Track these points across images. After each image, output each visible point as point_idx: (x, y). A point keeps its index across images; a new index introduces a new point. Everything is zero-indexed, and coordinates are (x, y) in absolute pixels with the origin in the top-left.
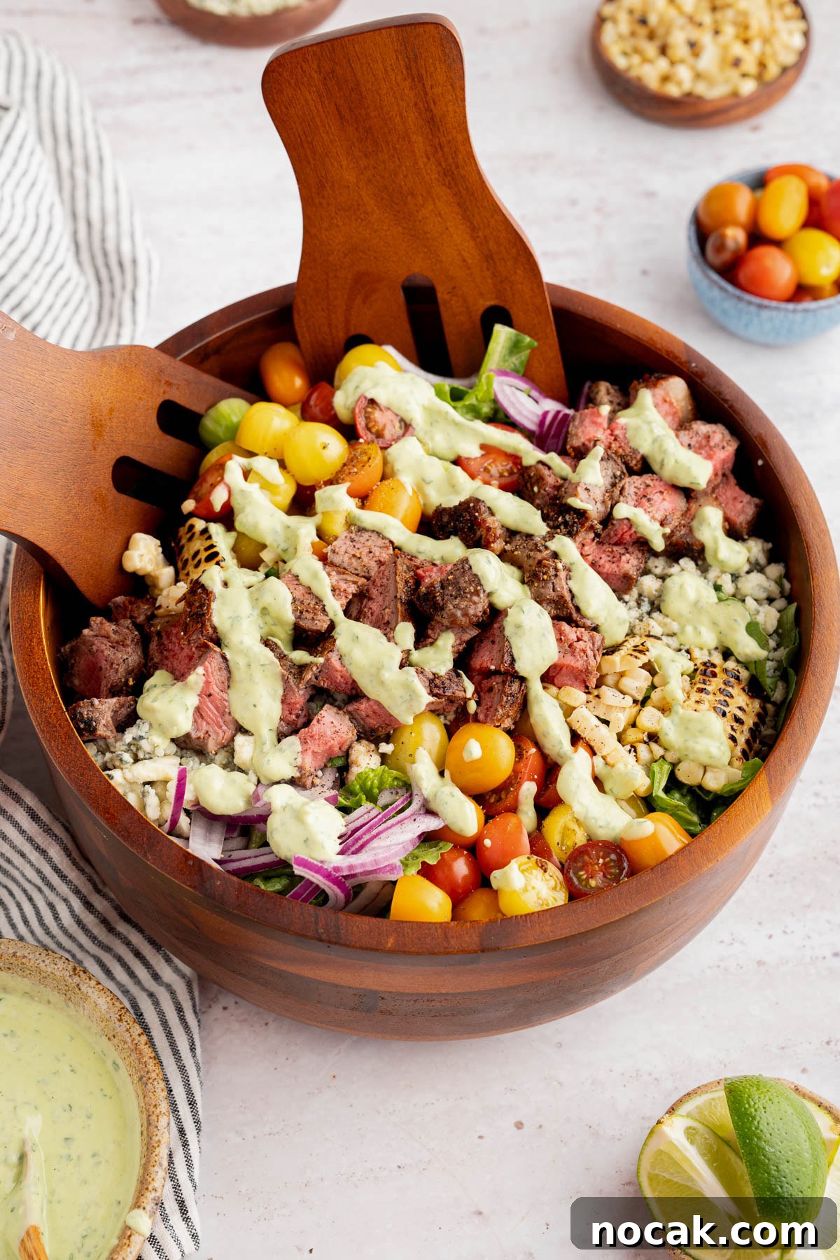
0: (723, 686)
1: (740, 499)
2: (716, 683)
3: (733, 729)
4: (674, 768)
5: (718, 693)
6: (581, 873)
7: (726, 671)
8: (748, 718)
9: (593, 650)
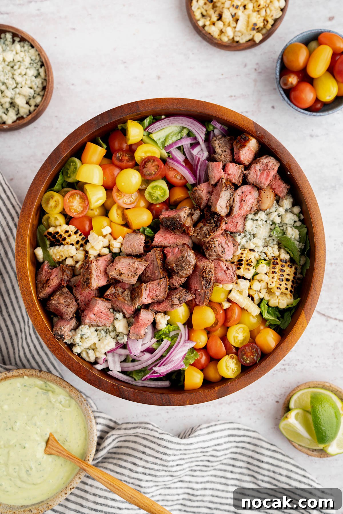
0: (281, 268)
1: (281, 186)
2: (278, 267)
3: (286, 284)
4: (268, 302)
5: (279, 271)
6: (244, 357)
7: (281, 260)
8: (291, 278)
9: (233, 273)
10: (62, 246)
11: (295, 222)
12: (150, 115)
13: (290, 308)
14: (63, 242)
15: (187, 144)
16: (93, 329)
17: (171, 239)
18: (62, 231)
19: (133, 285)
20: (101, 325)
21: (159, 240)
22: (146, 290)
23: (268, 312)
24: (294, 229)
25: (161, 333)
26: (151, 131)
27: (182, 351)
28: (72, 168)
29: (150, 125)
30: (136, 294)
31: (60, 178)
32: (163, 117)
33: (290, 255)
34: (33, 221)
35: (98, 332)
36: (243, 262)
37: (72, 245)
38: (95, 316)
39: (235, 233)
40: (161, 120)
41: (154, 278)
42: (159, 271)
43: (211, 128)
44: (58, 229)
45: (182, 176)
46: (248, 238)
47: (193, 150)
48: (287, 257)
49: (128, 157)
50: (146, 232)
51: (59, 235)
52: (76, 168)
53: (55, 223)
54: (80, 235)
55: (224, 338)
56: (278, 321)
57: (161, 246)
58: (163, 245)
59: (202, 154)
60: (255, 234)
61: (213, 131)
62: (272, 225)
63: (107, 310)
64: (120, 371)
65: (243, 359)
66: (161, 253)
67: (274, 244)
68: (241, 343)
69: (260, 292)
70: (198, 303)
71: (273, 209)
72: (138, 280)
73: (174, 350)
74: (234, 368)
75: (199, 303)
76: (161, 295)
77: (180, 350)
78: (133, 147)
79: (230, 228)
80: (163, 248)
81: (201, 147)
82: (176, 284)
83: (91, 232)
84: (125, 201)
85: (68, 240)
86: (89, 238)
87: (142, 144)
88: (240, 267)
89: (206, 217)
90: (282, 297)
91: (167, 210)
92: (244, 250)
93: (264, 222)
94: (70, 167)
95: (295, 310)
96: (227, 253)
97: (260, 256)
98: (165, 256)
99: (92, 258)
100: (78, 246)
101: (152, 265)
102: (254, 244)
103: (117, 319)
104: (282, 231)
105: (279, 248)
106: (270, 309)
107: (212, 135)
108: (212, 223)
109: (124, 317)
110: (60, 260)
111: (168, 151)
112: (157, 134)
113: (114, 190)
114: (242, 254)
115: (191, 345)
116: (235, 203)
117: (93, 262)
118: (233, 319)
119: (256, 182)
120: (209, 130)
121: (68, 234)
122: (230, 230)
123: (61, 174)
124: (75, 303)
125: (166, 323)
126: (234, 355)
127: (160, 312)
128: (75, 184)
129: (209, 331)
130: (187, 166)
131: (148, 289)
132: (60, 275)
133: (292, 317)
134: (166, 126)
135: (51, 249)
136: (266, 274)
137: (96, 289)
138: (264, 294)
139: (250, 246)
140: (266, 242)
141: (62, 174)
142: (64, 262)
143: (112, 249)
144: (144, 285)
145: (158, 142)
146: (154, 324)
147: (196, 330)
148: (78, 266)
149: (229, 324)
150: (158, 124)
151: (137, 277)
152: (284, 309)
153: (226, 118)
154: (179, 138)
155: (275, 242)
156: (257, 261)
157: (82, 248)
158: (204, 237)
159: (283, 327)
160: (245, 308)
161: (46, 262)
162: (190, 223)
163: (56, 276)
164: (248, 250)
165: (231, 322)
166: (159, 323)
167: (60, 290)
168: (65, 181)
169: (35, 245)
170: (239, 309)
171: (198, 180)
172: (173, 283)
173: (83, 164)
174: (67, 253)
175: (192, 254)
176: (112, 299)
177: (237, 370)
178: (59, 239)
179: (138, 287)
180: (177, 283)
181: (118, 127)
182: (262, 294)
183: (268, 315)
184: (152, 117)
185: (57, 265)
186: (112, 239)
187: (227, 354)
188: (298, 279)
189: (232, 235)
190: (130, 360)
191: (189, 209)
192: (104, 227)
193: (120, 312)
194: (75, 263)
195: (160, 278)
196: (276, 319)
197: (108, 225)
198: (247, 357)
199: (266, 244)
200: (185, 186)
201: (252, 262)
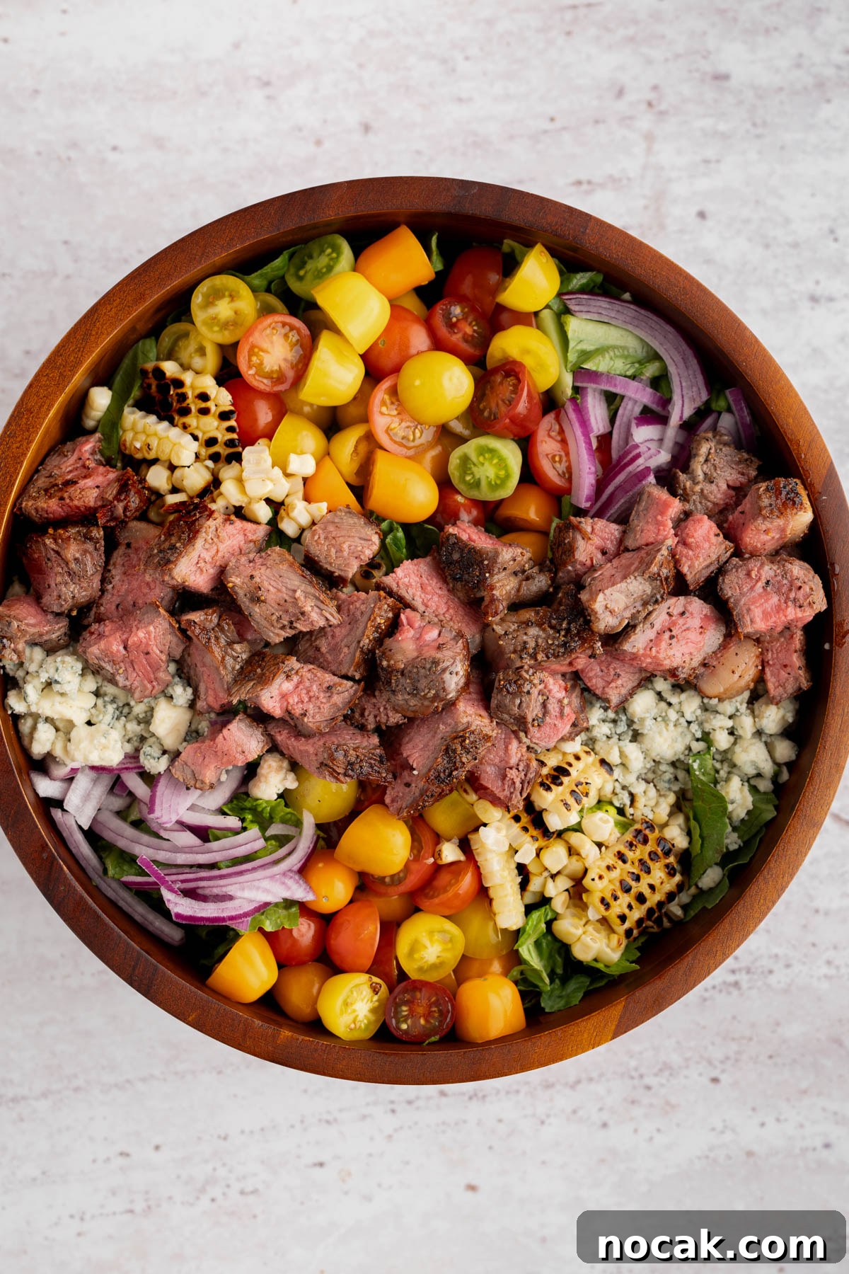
0: (647, 858)
2: (641, 852)
3: (630, 907)
4: (555, 919)
5: (637, 863)
6: (404, 1008)
7: (660, 840)
8: (653, 899)
9: (522, 782)
10: (166, 424)
11: (759, 775)
12: (599, 271)
13: (598, 970)
14: (177, 418)
15: (636, 402)
16: (91, 684)
17: (436, 598)
18: (192, 387)
19: (267, 644)
20: (120, 685)
21: (406, 580)
22: (288, 676)
23: (537, 944)
24: (746, 788)
25: (248, 804)
26: (573, 307)
27: (267, 891)
28: (323, 261)
29: (583, 290)
30: (259, 670)
31: (278, 262)
32: (627, 296)
33: (690, 843)
34: (139, 318)
35: (100, 702)
36: (565, 780)
37: (196, 438)
38: (124, 652)
39: (595, 695)
40: (618, 298)
41: (329, 663)
42: (355, 655)
43: (722, 404)
44: (188, 378)
45: (569, 469)
46: (619, 731)
47: (638, 425)
48: (681, 842)
49: (474, 331)
50: (390, 536)
51: (180, 391)
52: (330, 268)
53: (191, 357)
54: (230, 429)
55: (390, 930)
56: (547, 981)
57: (400, 599)
58: (408, 597)
59: (652, 451)
60: (642, 734)
61: (720, 413)
62: (698, 740)
63: (164, 657)
64: (86, 828)
65: (397, 1013)
66: (390, 615)
67: (670, 789)
68: (421, 969)
69: (553, 877)
70: (388, 800)
71: (728, 708)
72: (287, 639)
73: (254, 869)
74: (361, 1017)
75: (393, 801)
76: (318, 718)
77: (266, 884)
78: (505, 317)
79: (591, 674)
80: (402, 604)
81: (664, 432)
82: (371, 719)
83: (262, 442)
84: (392, 426)
85: (192, 420)
86: (248, 453)
87: (530, 325)
88: (552, 786)
89: (555, 606)
90: (598, 931)
91: (476, 523)
92: (587, 753)
93: (682, 721)
94: (320, 254)
95: (606, 984)
96: (546, 729)
97: (614, 793)
98: (394, 626)
99: (218, 506)
100: (204, 452)
101: (348, 627)
102: (622, 754)
103: (171, 697)
104: (712, 772)
105: (677, 808)
106: (549, 938)
107: (709, 421)
108: (559, 632)
109: (192, 705)
110: (139, 456)
111: (578, 384)
112: (584, 323)
113: (386, 384)
114: (578, 758)
115: (299, 892)
116: (648, 625)
117: (215, 515)
118: (443, 897)
119: (737, 602)
120: (714, 406)
121: (203, 405)
122: (586, 681)
123: (285, 255)
124: (96, 583)
125: (280, 792)
126: (384, 988)
127: (282, 754)
128: (303, 305)
129: (366, 885)
130: (597, 454)
131: (296, 679)
132: (111, 494)
133: (587, 994)
134: (618, 323)
135: (133, 413)
136: (599, 845)
137: (174, 588)
138: (557, 891)
139: (609, 753)
140: (654, 772)
141: (291, 257)
142: (144, 467)
143: (282, 519)
144: (293, 662)
145: (572, 344)
146: (251, 771)
147: (337, 861)
148: (172, 499)
149: (424, 903)
150: (602, 303)
151: (289, 633)
152: (580, 962)
153: (772, 408)
154: (629, 373)
155: (676, 787)
156: (599, 802)
157: (210, 463)
158: (515, 652)
159: (547, 1004)
160: (492, 893)
161: (98, 435)
162: (509, 593)
163: (98, 487)
164: (598, 758)
165: (436, 901)
166: (263, 779)
167: (83, 525)
168: (283, 278)
169: (102, 377)
170: (475, 885)
171: (599, 504)
172: (363, 710)
173: (355, 269)
174: (167, 451)
175: (461, 673)
176: (195, 639)
177: (367, 1026)
178: (172, 404)
179: (276, 657)
180: (375, 717)
181: (502, 243)
182: (556, 887)
183: (532, 948)
184: (599, 278)
185: (119, 465)
186: (301, 494)
187: (368, 972)
188: (668, 915)
189: (586, 694)
190: (133, 817)
191: (530, 559)
192: (302, 453)
193: (189, 685)
194: (170, 487)
195: (344, 672)
196: (545, 975)
197: (313, 455)
198: (412, 1013)
199: (650, 776)
200: (558, 497)
201: (587, 795)
